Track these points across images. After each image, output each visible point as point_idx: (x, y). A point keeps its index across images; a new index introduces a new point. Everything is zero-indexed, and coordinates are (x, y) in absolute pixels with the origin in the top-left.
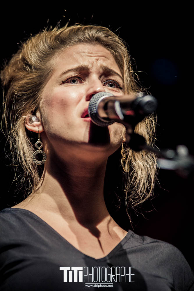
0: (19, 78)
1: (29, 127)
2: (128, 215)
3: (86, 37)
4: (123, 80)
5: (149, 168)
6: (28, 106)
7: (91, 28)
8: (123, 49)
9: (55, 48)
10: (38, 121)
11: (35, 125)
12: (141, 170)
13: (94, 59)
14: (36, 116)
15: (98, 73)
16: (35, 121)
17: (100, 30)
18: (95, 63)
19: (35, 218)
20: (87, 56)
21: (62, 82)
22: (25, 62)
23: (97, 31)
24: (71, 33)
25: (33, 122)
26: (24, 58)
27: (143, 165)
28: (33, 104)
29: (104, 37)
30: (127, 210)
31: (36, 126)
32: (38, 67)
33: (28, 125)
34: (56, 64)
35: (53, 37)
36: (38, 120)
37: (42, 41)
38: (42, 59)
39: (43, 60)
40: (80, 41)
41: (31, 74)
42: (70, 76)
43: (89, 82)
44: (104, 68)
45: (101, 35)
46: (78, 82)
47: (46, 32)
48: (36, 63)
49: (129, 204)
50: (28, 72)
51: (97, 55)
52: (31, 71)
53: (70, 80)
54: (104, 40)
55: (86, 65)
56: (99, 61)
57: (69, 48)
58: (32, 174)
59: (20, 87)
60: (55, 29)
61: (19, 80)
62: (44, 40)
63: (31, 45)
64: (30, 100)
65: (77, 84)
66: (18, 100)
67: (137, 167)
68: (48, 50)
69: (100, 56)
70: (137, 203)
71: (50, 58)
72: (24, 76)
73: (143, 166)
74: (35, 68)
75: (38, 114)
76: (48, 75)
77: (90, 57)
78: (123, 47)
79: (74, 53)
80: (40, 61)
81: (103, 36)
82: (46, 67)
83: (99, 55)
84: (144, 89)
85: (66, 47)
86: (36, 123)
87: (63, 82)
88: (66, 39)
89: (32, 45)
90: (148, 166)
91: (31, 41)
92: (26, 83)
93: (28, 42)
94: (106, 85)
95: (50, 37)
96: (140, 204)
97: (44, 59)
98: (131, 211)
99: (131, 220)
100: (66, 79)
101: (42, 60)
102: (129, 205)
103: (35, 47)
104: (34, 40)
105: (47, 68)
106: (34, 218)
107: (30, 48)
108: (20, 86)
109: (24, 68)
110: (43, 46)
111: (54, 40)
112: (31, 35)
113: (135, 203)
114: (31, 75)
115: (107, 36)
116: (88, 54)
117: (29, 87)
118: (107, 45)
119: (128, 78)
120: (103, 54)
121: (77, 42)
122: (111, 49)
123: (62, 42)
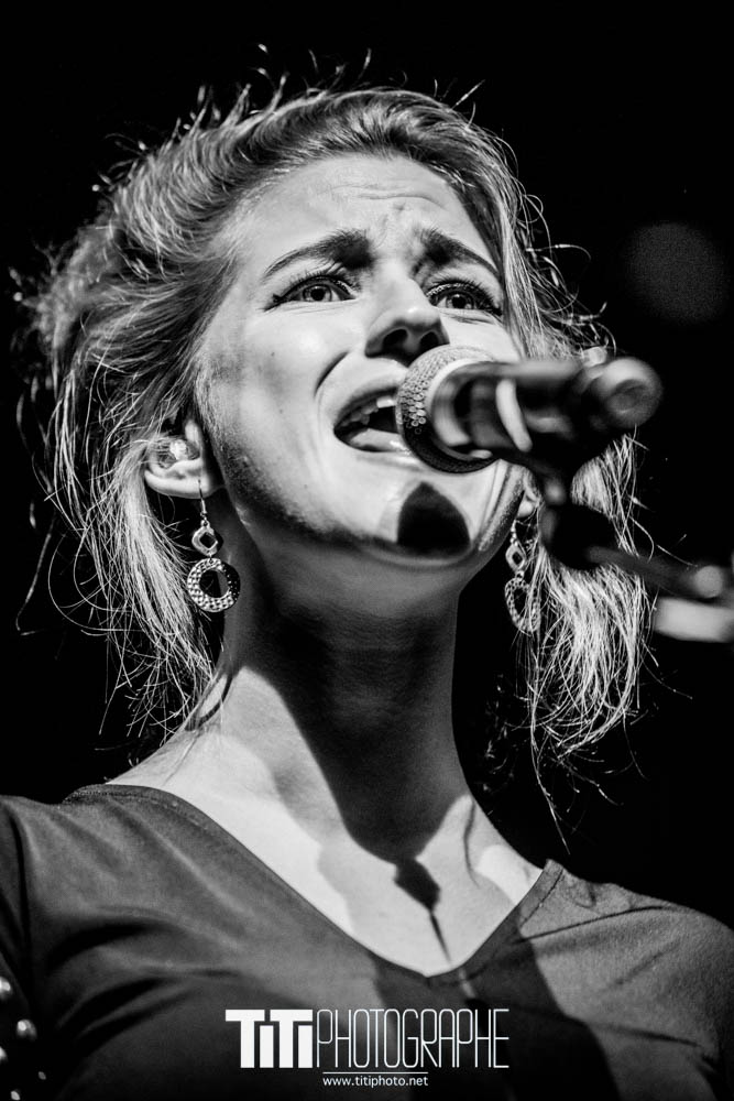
0: (110, 308)
1: (160, 481)
2: (544, 790)
3: (353, 132)
4: (502, 280)
5: (615, 610)
6: (149, 405)
7: (367, 100)
8: (494, 172)
9: (238, 183)
10: (194, 455)
11: (181, 472)
12: (584, 618)
13: (387, 206)
14: (185, 439)
15: (406, 258)
16: (181, 458)
17: (406, 103)
18: (392, 219)
19: (197, 824)
20: (361, 196)
21: (271, 301)
22: (128, 247)
23: (391, 107)
24: (293, 123)
25: (173, 460)
26: (125, 234)
27: (594, 601)
28: (168, 397)
29: (418, 126)
30: (537, 772)
31: (187, 475)
32: (179, 260)
33: (156, 475)
34: (246, 239)
35: (228, 145)
36: (192, 453)
37: (185, 164)
38: (193, 229)
39: (196, 232)
40: (333, 147)
41: (153, 289)
42: (304, 276)
43: (372, 291)
44: (425, 237)
45: (407, 120)
46: (335, 296)
47: (199, 131)
48: (169, 244)
49: (546, 746)
50: (143, 282)
51: (396, 192)
52: (155, 276)
53: (302, 289)
54: (420, 138)
55: (358, 228)
56: (406, 213)
57: (292, 177)
58: (186, 655)
59: (115, 342)
60: (233, 117)
61: (110, 315)
62: (195, 159)
63: (146, 184)
64: (157, 382)
65: (331, 304)
66: (111, 389)
67: (570, 607)
68: (212, 194)
69: (408, 196)
70: (577, 743)
71: (221, 220)
72: (130, 298)
73: (593, 605)
74: (169, 266)
75: (192, 431)
76: (217, 282)
77: (372, 198)
78: (494, 160)
79: (310, 190)
80: (185, 236)
81: (415, 122)
82: (209, 256)
83: (407, 190)
84: (582, 318)
85: (277, 173)
86: (184, 464)
87: (278, 301)
88: (276, 143)
89: (149, 183)
90: (612, 603)
91: (147, 170)
92: (138, 323)
93: (135, 175)
94: (440, 299)
95: (214, 144)
96: (588, 745)
97: (200, 229)
98: (553, 775)
99: (555, 810)
100: (287, 285)
101: (190, 232)
102: (545, 751)
103: (160, 188)
104: (155, 166)
105: (212, 258)
106: (193, 821)
107: (142, 195)
108: (113, 339)
109: (128, 268)
110: (195, 182)
111: (233, 156)
112: (142, 146)
113: (568, 742)
114: (153, 293)
115: (430, 121)
116: (362, 191)
117: (150, 337)
118: (428, 156)
120: (421, 187)
121: (317, 153)
122: (451, 170)
123: (261, 156)
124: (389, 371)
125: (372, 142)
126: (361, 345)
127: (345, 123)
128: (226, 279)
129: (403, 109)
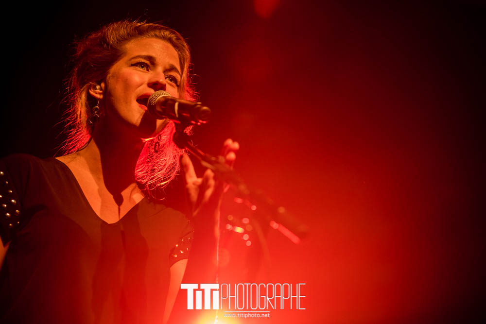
1: (92, 92)
4: (181, 77)
8: (187, 54)
9: (133, 36)
14: (100, 86)
15: (164, 68)
16: (98, 89)
17: (174, 33)
22: (104, 39)
25: (96, 89)
31: (98, 93)
35: (133, 27)
36: (101, 89)
38: (119, 41)
40: (156, 36)
42: (140, 62)
43: (154, 72)
46: (146, 69)
53: (139, 64)
65: (144, 71)
68: (126, 36)
74: (112, 48)
75: (103, 85)
80: (117, 42)
81: (175, 38)
86: (99, 91)
87: (132, 65)
94: (167, 79)
100: (136, 62)
104: (115, 25)
107: (111, 31)
110: (123, 32)
111: (134, 30)
115: (178, 39)
118: (175, 46)
119: (186, 79)
121: (152, 36)
122: (179, 50)
123: (140, 32)
124: (151, 91)
125: (164, 38)
126: (146, 82)
127: (160, 32)
128: (122, 56)
129: (173, 34)
